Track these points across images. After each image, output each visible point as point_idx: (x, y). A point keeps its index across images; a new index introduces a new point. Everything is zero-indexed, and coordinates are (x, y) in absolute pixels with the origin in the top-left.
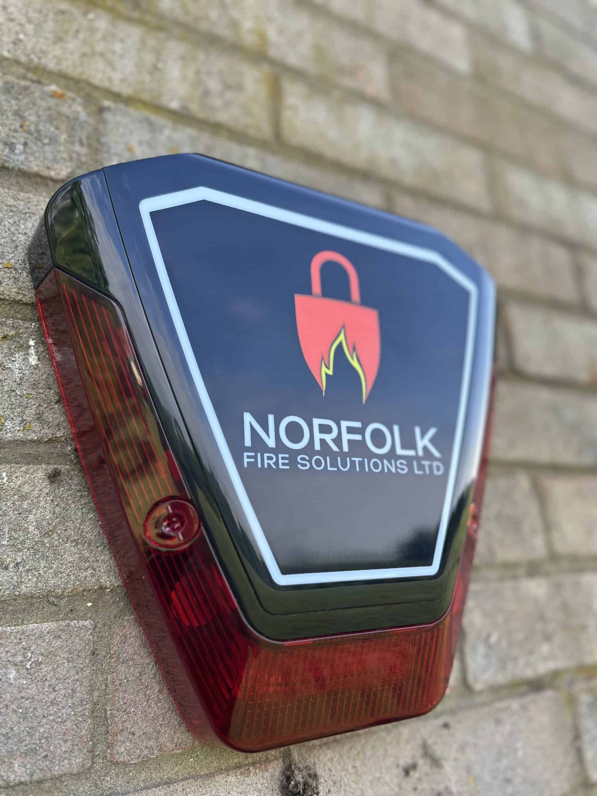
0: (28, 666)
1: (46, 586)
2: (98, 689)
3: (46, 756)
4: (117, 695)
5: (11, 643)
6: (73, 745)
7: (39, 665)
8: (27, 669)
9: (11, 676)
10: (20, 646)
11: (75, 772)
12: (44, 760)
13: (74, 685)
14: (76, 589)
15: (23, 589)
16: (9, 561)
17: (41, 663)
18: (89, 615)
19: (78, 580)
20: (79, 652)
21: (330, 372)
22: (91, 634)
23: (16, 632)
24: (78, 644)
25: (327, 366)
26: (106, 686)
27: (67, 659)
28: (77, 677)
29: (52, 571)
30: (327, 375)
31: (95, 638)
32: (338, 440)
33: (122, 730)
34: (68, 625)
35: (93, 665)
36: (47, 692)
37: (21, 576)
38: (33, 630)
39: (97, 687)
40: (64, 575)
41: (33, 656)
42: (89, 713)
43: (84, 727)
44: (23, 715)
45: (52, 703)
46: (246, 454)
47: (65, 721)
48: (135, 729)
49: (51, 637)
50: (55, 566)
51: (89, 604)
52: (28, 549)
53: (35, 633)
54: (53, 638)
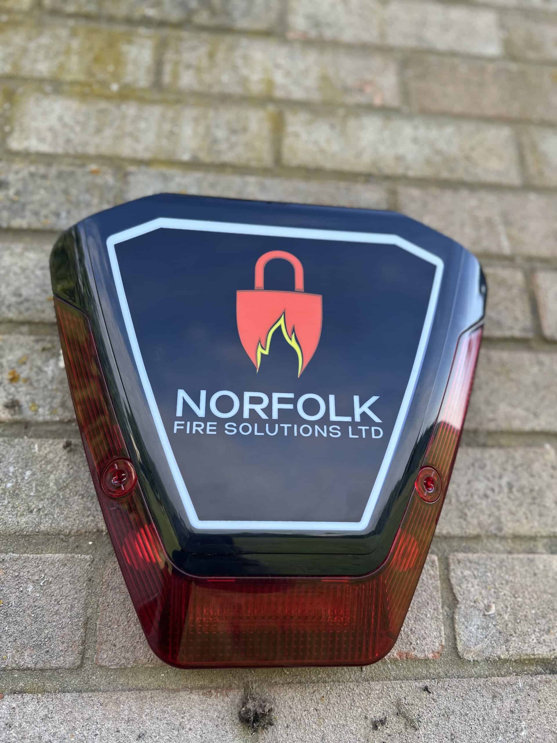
0: (42, 584)
1: (58, 527)
2: (91, 608)
3: (48, 651)
4: (105, 614)
5: (32, 566)
6: (68, 647)
7: (50, 584)
8: (41, 586)
9: (30, 590)
10: (38, 569)
11: (67, 667)
12: (46, 654)
13: (73, 601)
14: (79, 530)
15: (42, 528)
16: (34, 507)
17: (51, 583)
18: (90, 551)
19: (82, 524)
20: (80, 577)
21: (266, 352)
22: (89, 565)
23: (35, 559)
24: (78, 572)
25: (264, 347)
26: (98, 606)
27: (69, 582)
28: (75, 596)
29: (63, 516)
30: (262, 355)
31: (93, 569)
32: (268, 410)
33: (106, 641)
34: (73, 557)
35: (89, 589)
36: (53, 604)
37: (41, 518)
38: (48, 558)
39: (91, 606)
40: (71, 519)
41: (46, 577)
42: (82, 624)
43: (77, 634)
44: (34, 619)
45: (56, 613)
46: (176, 423)
47: (64, 628)
48: (117, 642)
49: (60, 564)
50: (65, 513)
51: (90, 543)
52: (48, 499)
53: (49, 561)
54: (61, 565)
